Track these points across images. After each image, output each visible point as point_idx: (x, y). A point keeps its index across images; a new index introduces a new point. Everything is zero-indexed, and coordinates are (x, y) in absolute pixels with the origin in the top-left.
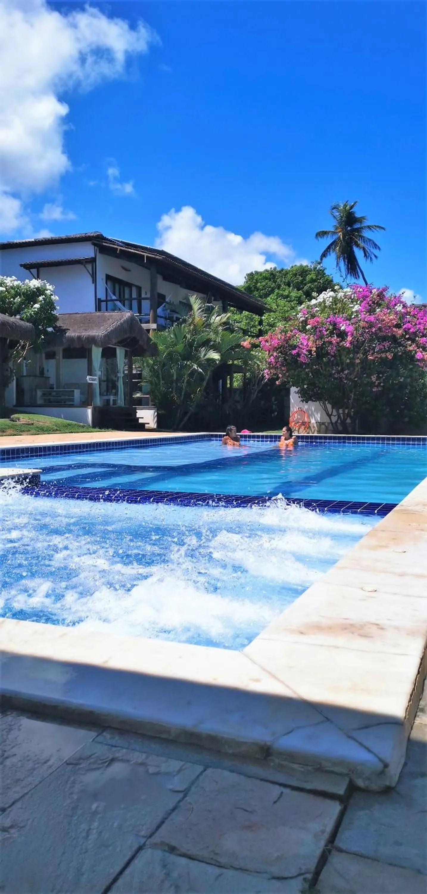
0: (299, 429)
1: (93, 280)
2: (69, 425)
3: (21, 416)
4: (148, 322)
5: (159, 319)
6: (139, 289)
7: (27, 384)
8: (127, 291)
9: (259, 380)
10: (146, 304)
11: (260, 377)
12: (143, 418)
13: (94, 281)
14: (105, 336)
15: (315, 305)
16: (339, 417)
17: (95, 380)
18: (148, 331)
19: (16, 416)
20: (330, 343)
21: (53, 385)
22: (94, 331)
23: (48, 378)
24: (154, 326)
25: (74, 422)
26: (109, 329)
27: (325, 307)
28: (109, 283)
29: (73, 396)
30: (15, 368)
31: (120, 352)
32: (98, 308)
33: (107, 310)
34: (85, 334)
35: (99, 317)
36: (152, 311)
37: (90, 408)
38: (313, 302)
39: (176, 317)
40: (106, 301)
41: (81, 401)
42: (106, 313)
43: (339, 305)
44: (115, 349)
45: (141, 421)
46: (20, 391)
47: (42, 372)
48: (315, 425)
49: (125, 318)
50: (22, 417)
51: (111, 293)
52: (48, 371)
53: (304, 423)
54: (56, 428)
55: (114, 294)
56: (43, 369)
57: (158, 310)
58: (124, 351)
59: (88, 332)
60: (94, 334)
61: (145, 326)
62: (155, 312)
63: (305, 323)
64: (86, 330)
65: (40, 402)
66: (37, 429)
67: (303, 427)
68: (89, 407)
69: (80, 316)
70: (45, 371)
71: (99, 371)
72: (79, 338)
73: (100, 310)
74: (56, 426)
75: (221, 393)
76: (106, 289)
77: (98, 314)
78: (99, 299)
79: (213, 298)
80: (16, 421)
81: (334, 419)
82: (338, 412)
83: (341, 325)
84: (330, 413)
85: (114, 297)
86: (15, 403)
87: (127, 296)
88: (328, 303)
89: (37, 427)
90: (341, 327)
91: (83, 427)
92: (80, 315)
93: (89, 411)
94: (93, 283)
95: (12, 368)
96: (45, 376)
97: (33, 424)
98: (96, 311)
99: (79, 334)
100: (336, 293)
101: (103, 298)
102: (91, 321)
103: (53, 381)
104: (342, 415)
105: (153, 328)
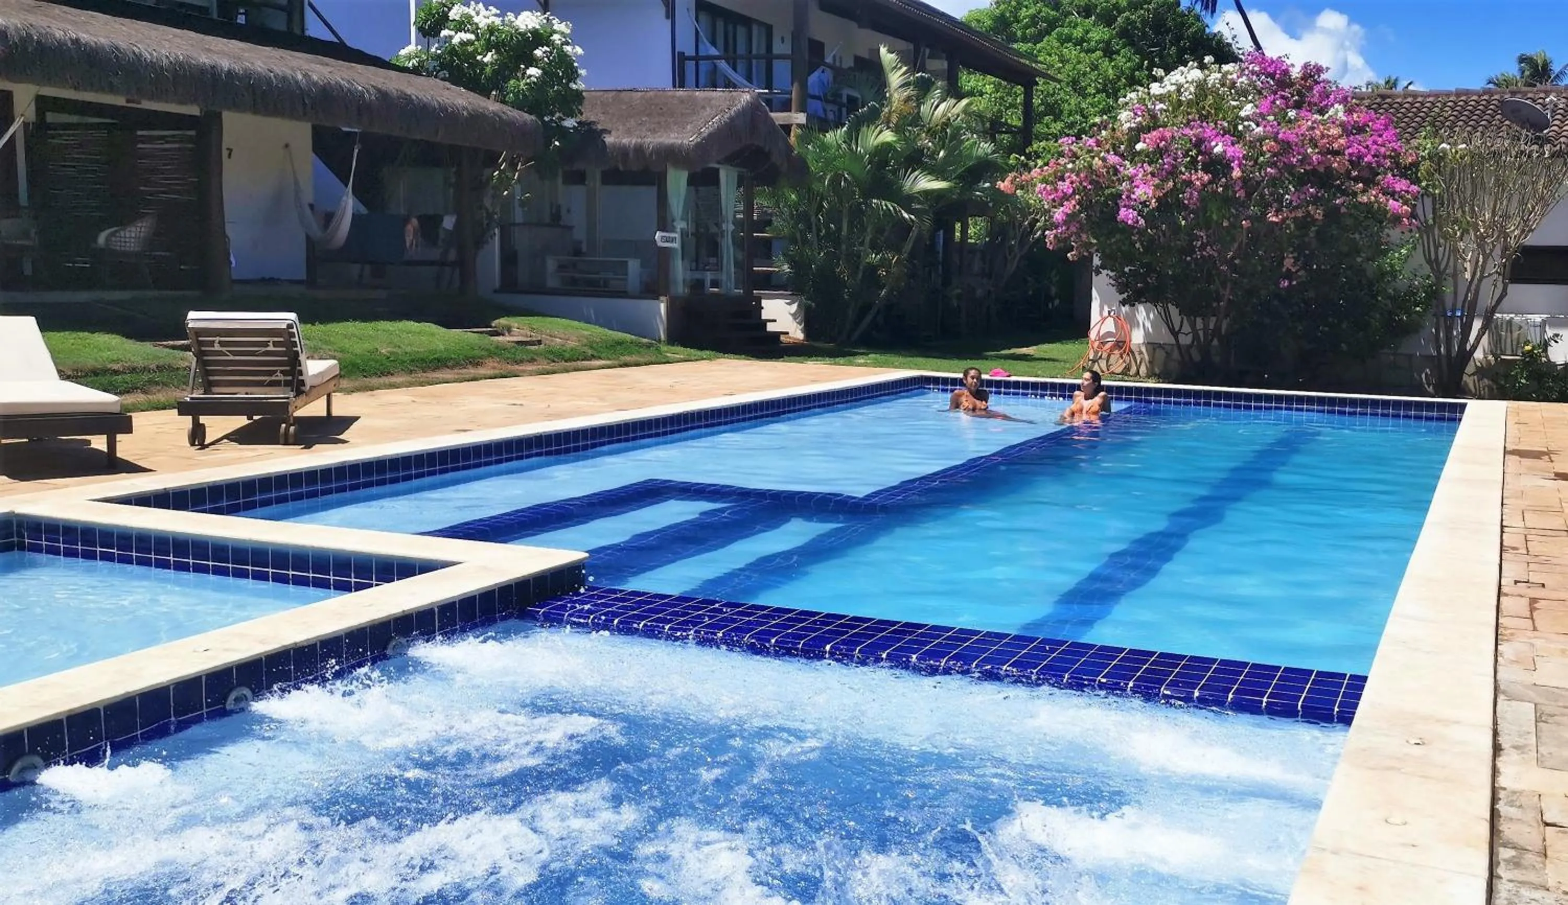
0: (1109, 356)
1: (667, 12)
2: (620, 343)
3: (514, 322)
4: (786, 107)
5: (809, 101)
6: (769, 29)
7: (522, 240)
8: (741, 31)
9: (1023, 234)
10: (782, 70)
11: (1025, 228)
12: (775, 321)
13: (671, 14)
14: (698, 145)
15: (1161, 98)
16: (1196, 337)
17: (673, 240)
18: (787, 128)
19: (503, 321)
20: (1189, 183)
21: (581, 242)
22: (672, 135)
23: (570, 228)
24: (801, 118)
25: (628, 337)
26: (705, 131)
27: (1180, 103)
28: (703, 17)
29: (626, 274)
30: (498, 210)
31: (728, 177)
32: (679, 80)
33: (697, 86)
34: (653, 140)
35: (682, 101)
36: (796, 85)
37: (662, 302)
38: (1155, 88)
39: (848, 96)
40: (697, 58)
41: (641, 282)
42: (697, 93)
43: (1210, 99)
44: (717, 170)
45: (771, 327)
46: (509, 258)
47: (556, 217)
48: (1144, 349)
49: (739, 107)
50: (516, 325)
51: (705, 40)
52: (569, 211)
53: (1121, 344)
54: (590, 352)
55: (714, 43)
56: (559, 207)
57: (809, 78)
58: (736, 175)
59: (661, 137)
60: (672, 141)
61: (779, 117)
62: (804, 86)
63: (1136, 134)
64: (653, 131)
65: (552, 282)
66: (551, 357)
67: (1116, 352)
68: (662, 298)
69: (642, 97)
70: (563, 212)
71: (682, 219)
72: (639, 149)
73: (682, 86)
74: (591, 347)
75: (940, 259)
76: (697, 32)
77: (681, 93)
78: (681, 54)
79: (928, 51)
80: (503, 335)
81: (1185, 340)
82: (1193, 325)
83: (1213, 143)
84: (1177, 329)
85: (713, 51)
86: (497, 284)
87: (741, 49)
88: (1186, 96)
89: (551, 352)
90: (1212, 149)
91: (649, 346)
92: (640, 94)
93: (663, 307)
94: (667, 17)
95: (491, 210)
96: (562, 223)
97: (540, 342)
98: (674, 86)
99: (639, 140)
100: (1206, 72)
101: (690, 52)
102: (665, 109)
103: (580, 234)
104: (1201, 333)
105: (798, 121)
